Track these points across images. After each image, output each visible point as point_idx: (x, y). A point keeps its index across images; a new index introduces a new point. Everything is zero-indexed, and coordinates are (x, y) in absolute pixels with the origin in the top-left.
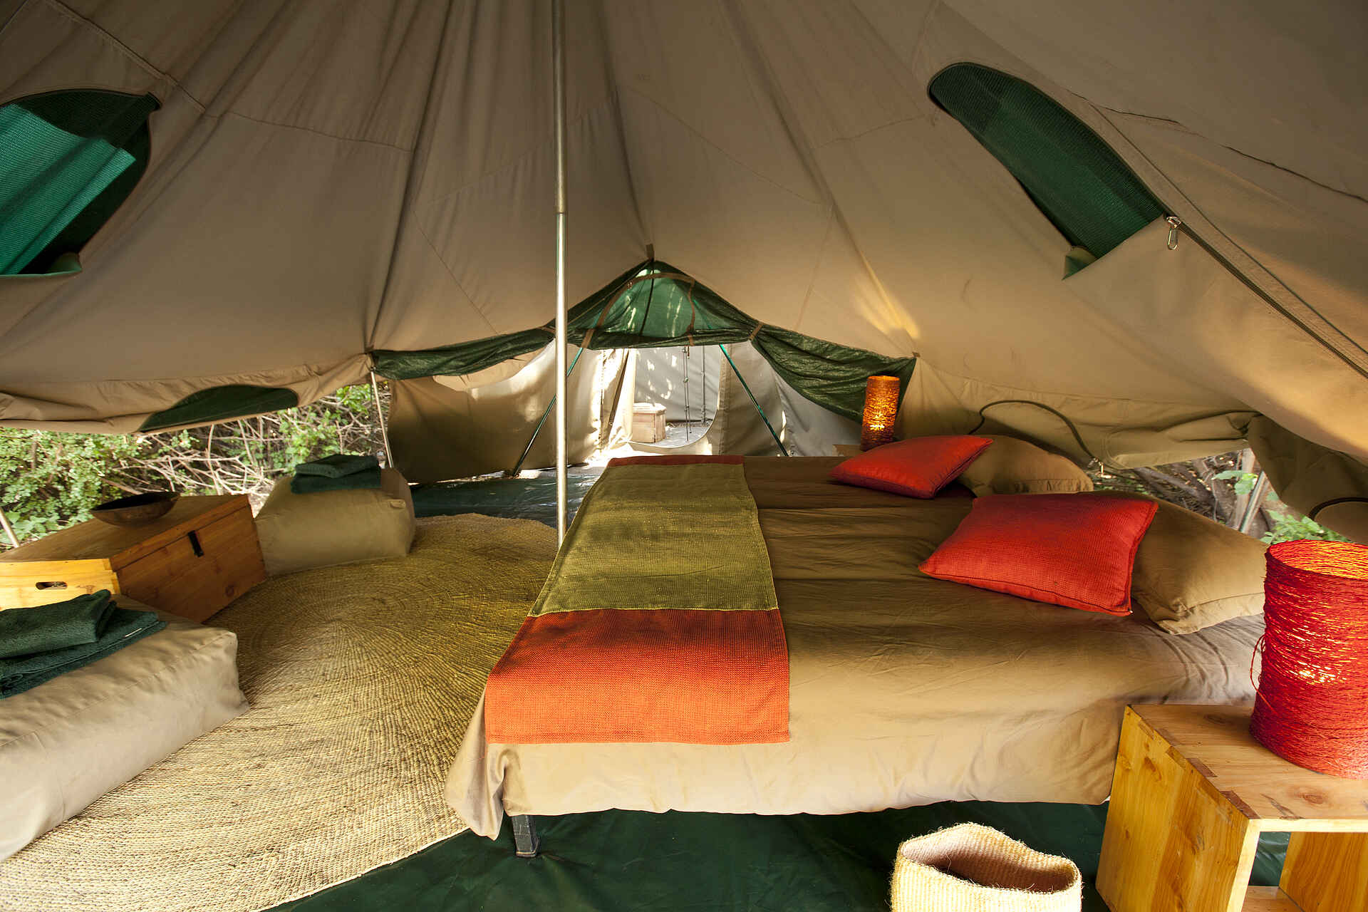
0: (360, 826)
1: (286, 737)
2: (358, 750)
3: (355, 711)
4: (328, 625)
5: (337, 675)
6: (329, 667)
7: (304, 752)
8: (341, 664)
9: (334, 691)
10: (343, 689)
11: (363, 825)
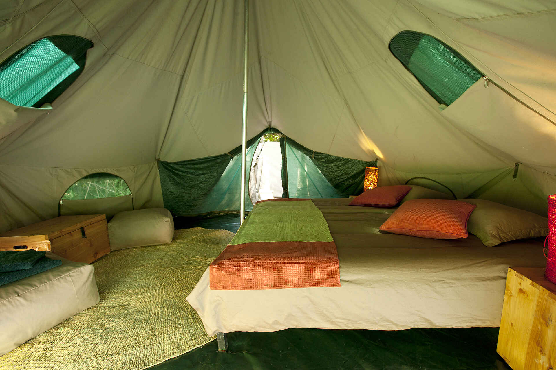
0: (159, 343)
1: (123, 310)
2: (156, 314)
3: (153, 300)
4: (139, 268)
5: (144, 286)
6: (140, 283)
7: (131, 316)
8: (145, 282)
9: (143, 292)
10: (147, 291)
11: (161, 342)
